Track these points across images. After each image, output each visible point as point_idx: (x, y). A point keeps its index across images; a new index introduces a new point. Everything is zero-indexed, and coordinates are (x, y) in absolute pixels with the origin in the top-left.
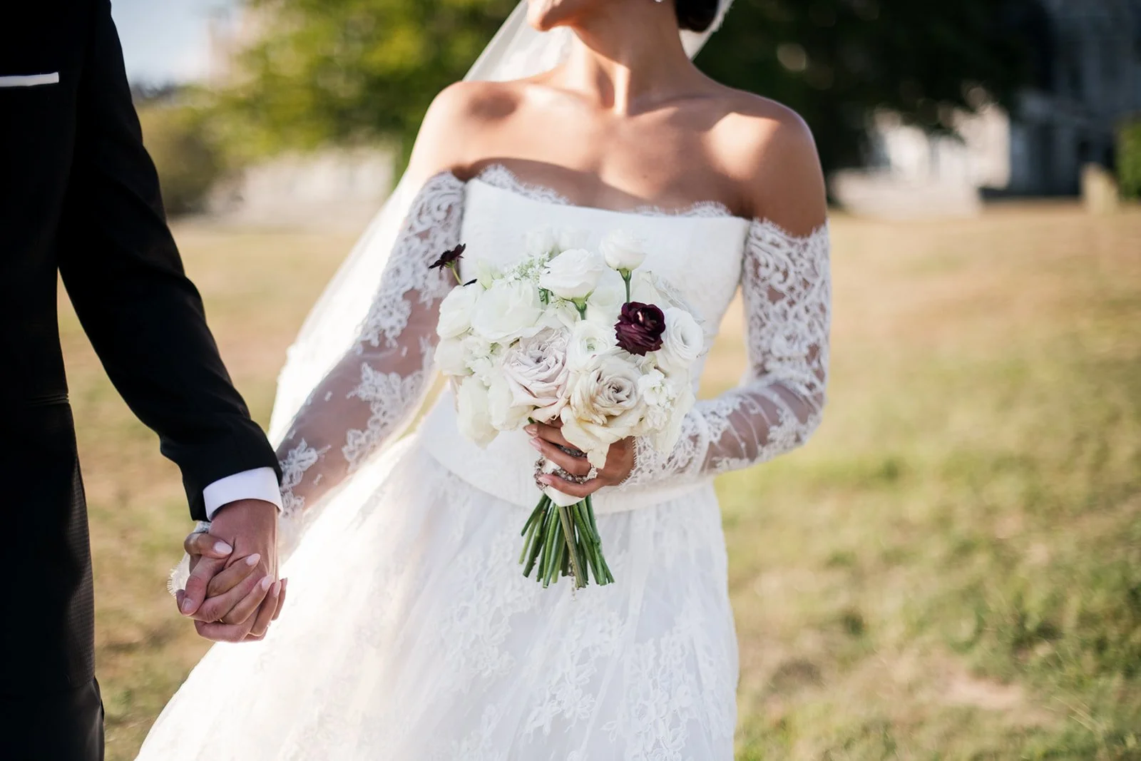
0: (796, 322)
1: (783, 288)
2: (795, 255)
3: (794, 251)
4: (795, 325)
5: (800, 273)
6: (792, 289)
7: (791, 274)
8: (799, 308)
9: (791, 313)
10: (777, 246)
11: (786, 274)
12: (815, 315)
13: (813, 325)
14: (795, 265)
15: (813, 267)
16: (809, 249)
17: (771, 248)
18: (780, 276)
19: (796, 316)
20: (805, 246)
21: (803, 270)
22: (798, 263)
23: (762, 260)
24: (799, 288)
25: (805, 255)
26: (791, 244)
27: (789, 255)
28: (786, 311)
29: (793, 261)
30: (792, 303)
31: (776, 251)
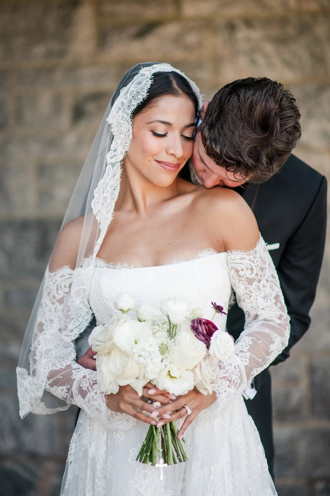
0: (265, 288)
1: (253, 276)
2: (253, 259)
3: (251, 257)
4: (265, 291)
5: (258, 265)
6: (257, 275)
7: (254, 268)
8: (263, 281)
9: (261, 286)
10: (243, 259)
11: (252, 269)
12: (271, 281)
13: (272, 286)
14: (254, 263)
15: (262, 260)
16: (257, 253)
17: (241, 261)
18: (250, 272)
19: (264, 286)
20: (255, 252)
21: (258, 264)
22: (255, 262)
23: (239, 269)
24: (260, 273)
25: (257, 256)
26: (249, 255)
27: (250, 260)
28: (258, 286)
29: (253, 262)
30: (259, 281)
31: (244, 261)
